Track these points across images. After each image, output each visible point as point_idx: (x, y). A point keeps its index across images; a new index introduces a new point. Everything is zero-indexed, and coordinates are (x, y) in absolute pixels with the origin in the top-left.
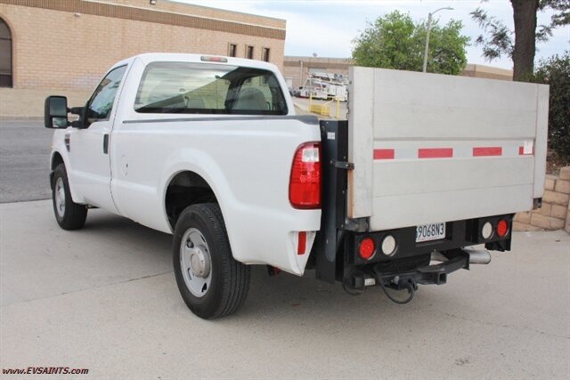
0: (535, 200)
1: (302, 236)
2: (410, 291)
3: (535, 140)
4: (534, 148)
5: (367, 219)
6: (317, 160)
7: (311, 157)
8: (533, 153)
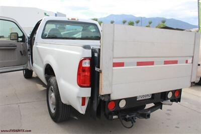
0: (192, 83)
1: (84, 99)
2: (132, 123)
3: (193, 57)
4: (192, 60)
5: (109, 95)
6: (89, 66)
7: (87, 64)
8: (192, 63)
